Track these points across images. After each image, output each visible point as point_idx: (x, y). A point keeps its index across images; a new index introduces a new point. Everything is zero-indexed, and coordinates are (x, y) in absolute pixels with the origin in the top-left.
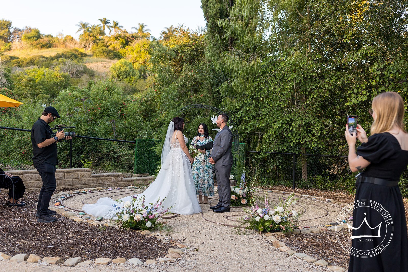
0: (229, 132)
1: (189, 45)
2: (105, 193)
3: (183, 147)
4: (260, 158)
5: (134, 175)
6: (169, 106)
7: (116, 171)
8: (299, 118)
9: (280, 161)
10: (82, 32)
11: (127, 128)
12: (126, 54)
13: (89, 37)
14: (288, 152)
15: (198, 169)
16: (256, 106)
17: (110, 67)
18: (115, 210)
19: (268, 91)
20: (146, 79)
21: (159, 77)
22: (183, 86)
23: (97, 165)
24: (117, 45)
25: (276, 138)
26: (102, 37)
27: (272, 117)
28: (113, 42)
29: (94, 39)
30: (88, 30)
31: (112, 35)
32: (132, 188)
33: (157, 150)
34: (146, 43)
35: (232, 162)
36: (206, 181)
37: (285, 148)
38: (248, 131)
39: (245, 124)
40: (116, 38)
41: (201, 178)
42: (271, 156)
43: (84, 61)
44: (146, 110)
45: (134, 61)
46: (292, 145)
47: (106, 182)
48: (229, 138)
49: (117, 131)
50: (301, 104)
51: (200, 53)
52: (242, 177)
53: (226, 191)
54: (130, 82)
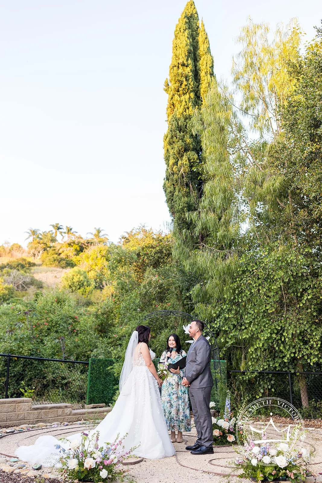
0: (206, 344)
1: (152, 246)
2: (48, 430)
3: (148, 364)
4: (246, 379)
5: (86, 406)
6: (130, 319)
7: (64, 401)
8: (292, 326)
9: (273, 382)
10: (31, 239)
11: (79, 346)
12: (80, 262)
13: (39, 244)
14: (282, 370)
15: (170, 395)
16: (237, 313)
17: (62, 277)
18: (59, 453)
19: (251, 293)
20: (103, 289)
21: (118, 284)
22: (146, 294)
23: (40, 395)
24: (70, 252)
25: (265, 352)
26: (54, 244)
27: (258, 325)
28: (65, 250)
29: (45, 246)
30: (38, 237)
31: (65, 241)
32: (83, 423)
33: (115, 370)
34: (104, 249)
35: (212, 382)
36: (181, 410)
37: (277, 365)
38: (228, 345)
39: (225, 335)
40: (70, 245)
41: (174, 408)
42: (259, 377)
43: (32, 271)
44: (102, 324)
45: (90, 270)
46: (286, 361)
47: (50, 416)
48: (207, 352)
49: (67, 351)
50: (293, 309)
51: (166, 256)
52: (227, 404)
53: (206, 424)
54: (84, 293)
